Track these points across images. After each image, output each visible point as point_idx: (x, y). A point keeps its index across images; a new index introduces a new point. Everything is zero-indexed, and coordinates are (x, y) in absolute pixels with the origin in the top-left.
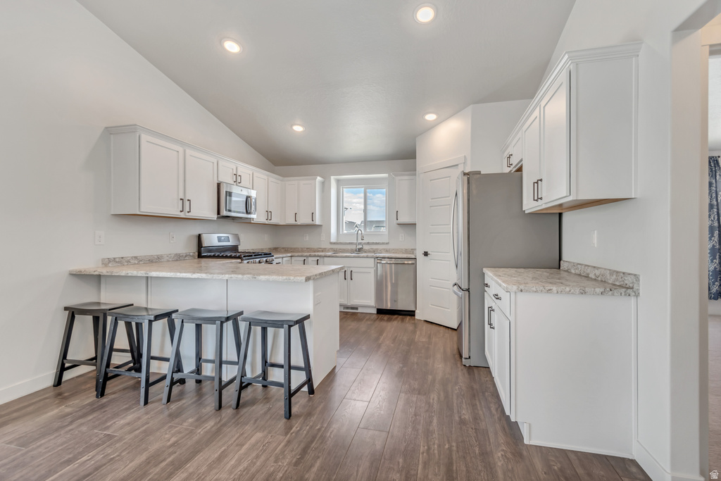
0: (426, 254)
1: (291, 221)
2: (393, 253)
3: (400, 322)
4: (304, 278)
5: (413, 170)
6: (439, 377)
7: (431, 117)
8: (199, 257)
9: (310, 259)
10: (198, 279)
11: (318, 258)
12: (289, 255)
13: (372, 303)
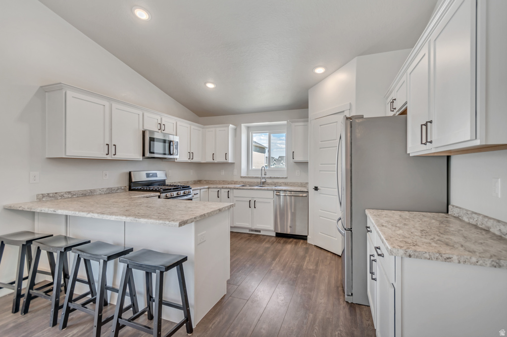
0: (316, 189)
1: (210, 160)
2: (291, 186)
3: (294, 245)
4: (177, 223)
5: (305, 117)
6: (320, 316)
7: (320, 71)
8: (129, 190)
9: (223, 190)
10: (91, 218)
11: (229, 190)
12: (207, 187)
13: (272, 227)
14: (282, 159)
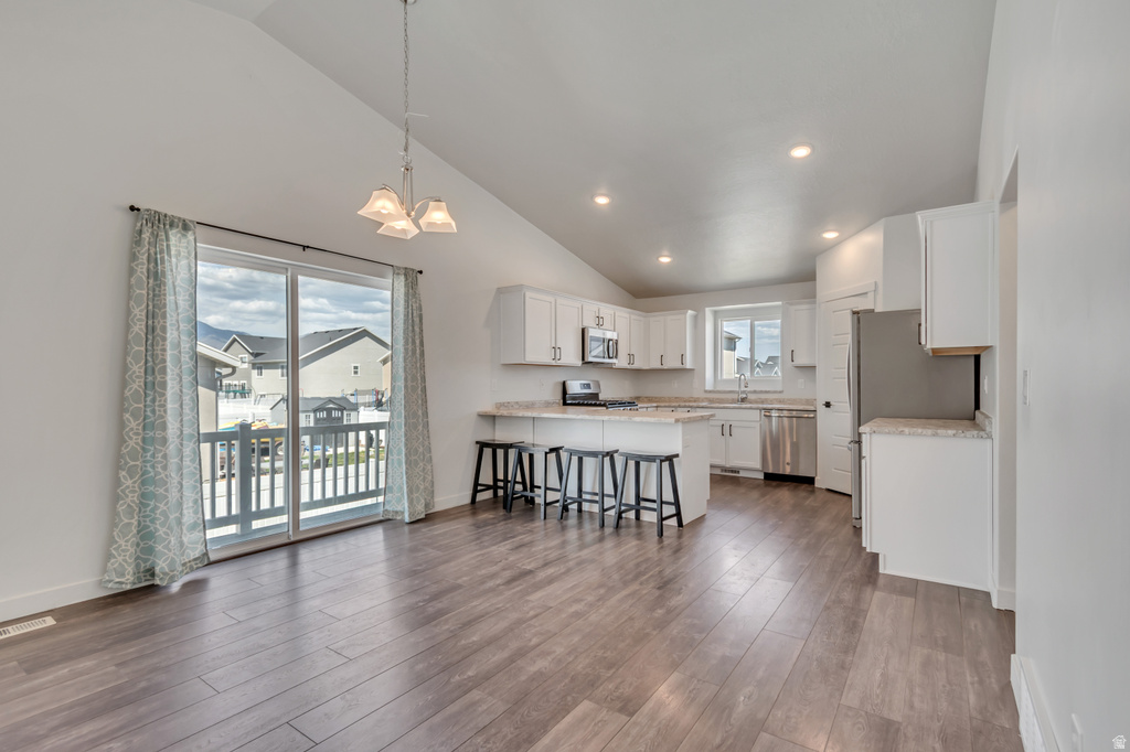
0: (828, 405)
1: (657, 365)
2: (788, 403)
4: (673, 420)
5: (811, 296)
7: (830, 235)
8: (564, 405)
11: (689, 408)
12: (654, 405)
13: (757, 464)
14: (776, 364)
